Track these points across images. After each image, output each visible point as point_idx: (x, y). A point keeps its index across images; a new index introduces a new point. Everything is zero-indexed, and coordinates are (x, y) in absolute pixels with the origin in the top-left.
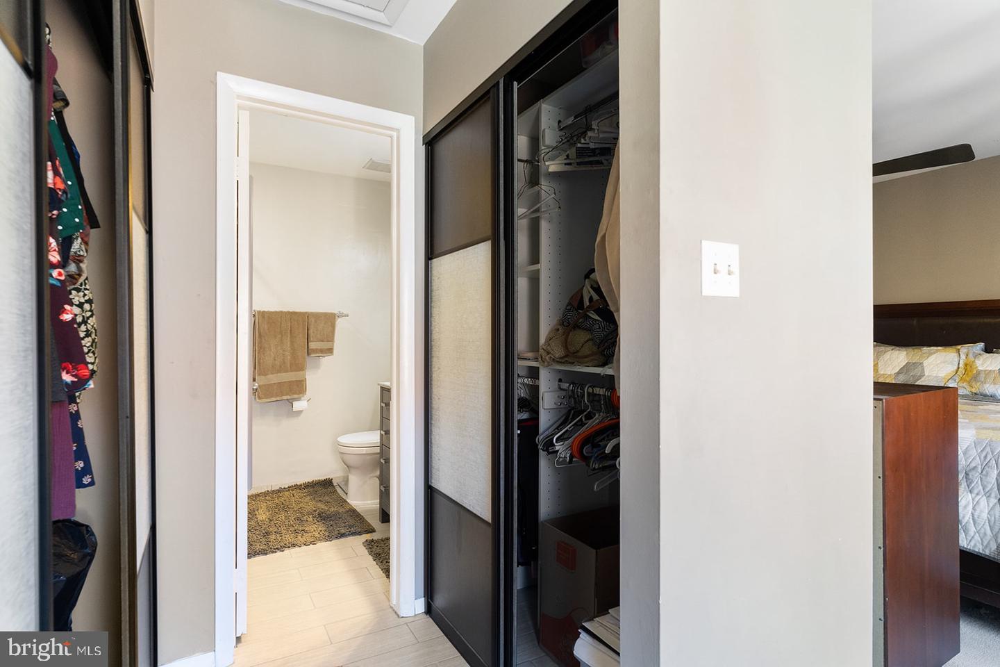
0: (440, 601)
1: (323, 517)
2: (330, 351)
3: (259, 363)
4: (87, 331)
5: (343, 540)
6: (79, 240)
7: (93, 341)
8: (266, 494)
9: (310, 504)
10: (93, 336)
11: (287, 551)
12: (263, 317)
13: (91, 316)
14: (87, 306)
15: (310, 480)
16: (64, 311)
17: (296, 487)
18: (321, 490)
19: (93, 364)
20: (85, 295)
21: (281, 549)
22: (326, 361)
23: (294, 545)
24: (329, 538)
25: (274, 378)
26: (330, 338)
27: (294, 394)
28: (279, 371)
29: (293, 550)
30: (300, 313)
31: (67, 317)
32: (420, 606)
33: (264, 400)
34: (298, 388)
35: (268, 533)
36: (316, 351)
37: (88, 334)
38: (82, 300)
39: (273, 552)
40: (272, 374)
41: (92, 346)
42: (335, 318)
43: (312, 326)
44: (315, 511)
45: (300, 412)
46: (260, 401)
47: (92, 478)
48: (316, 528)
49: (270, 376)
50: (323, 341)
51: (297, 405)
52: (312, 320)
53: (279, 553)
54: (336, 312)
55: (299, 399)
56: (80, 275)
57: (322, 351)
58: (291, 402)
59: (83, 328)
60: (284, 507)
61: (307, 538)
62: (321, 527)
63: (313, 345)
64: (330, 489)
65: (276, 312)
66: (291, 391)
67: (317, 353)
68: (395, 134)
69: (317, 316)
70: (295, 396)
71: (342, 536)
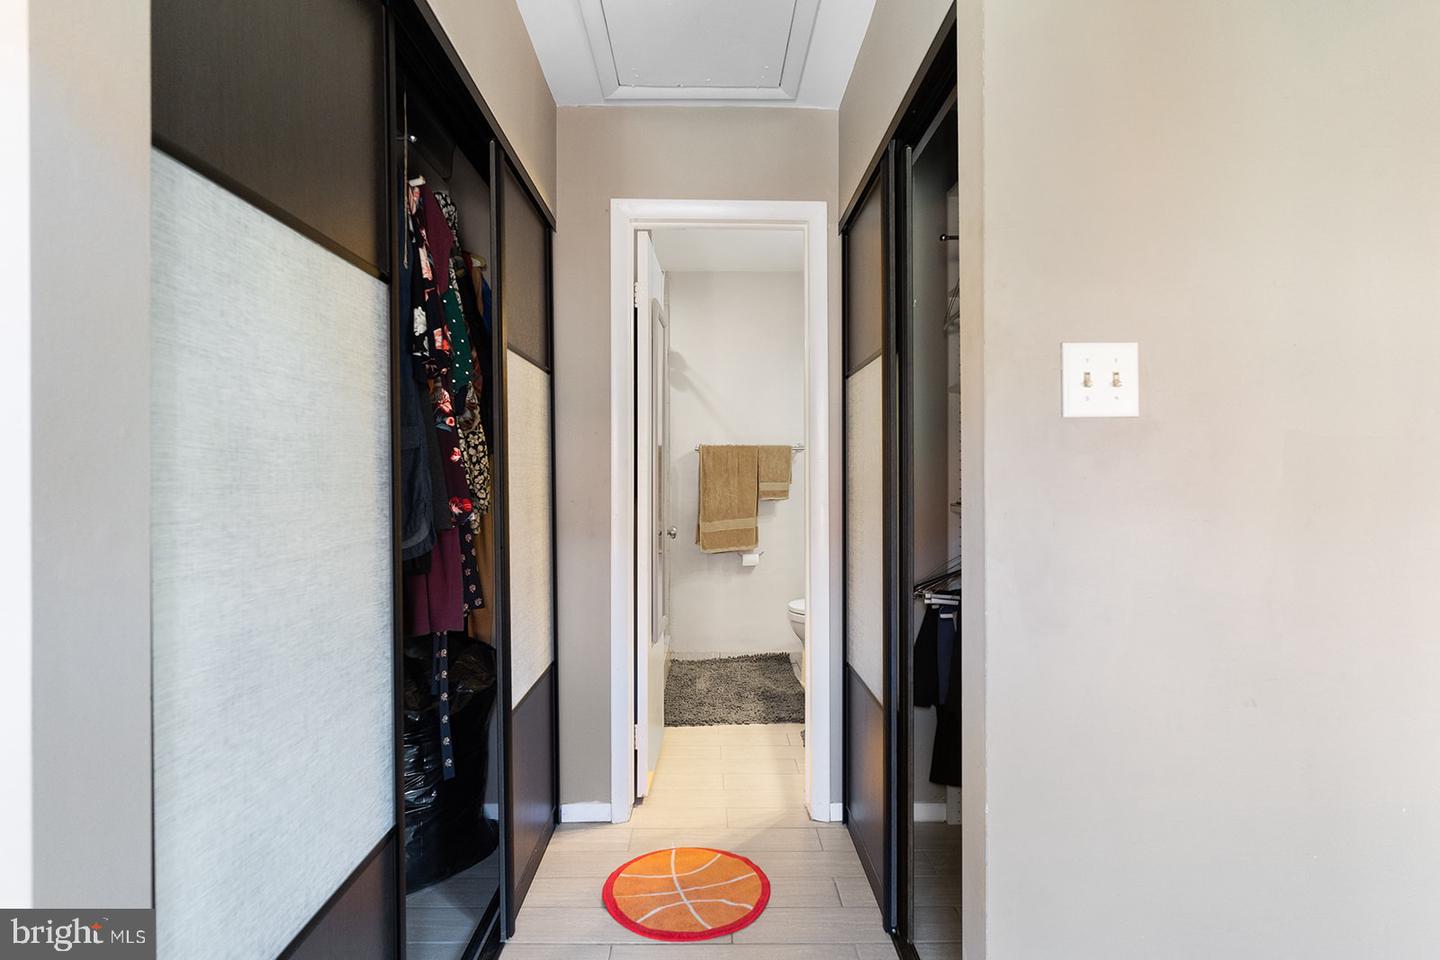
0: (857, 813)
1: (766, 696)
2: (784, 494)
3: (704, 507)
4: (480, 470)
5: (780, 725)
6: (472, 389)
7: (485, 479)
8: (714, 661)
9: (757, 680)
10: (486, 474)
11: (715, 727)
12: (708, 453)
13: (484, 456)
14: (480, 448)
15: (764, 653)
16: (453, 453)
17: (746, 658)
18: (774, 665)
19: (483, 499)
20: (479, 438)
21: (710, 722)
22: (781, 506)
23: (724, 721)
24: (765, 721)
25: (719, 525)
26: (786, 477)
27: (742, 544)
28: (725, 517)
29: (722, 727)
30: (749, 447)
31: (456, 458)
32: (836, 812)
33: (709, 551)
34: (748, 538)
35: (701, 704)
36: (767, 493)
37: (481, 473)
38: (477, 443)
39: (701, 725)
40: (718, 520)
41: (483, 483)
42: (790, 452)
43: (764, 464)
44: (760, 688)
45: (752, 568)
46: (705, 552)
47: (482, 601)
48: (754, 706)
49: (716, 523)
50: (776, 481)
51: (749, 559)
52: (763, 455)
53: (707, 727)
54: (793, 444)
55: (749, 552)
56: (473, 421)
57: (774, 494)
58: (740, 553)
59: (477, 467)
60: (728, 679)
61: (741, 715)
62: (760, 706)
63: (763, 487)
64: (786, 666)
65: (722, 446)
66: (739, 541)
67: (768, 496)
68: (805, 226)
69: (768, 451)
70: (744, 548)
71: (780, 720)
